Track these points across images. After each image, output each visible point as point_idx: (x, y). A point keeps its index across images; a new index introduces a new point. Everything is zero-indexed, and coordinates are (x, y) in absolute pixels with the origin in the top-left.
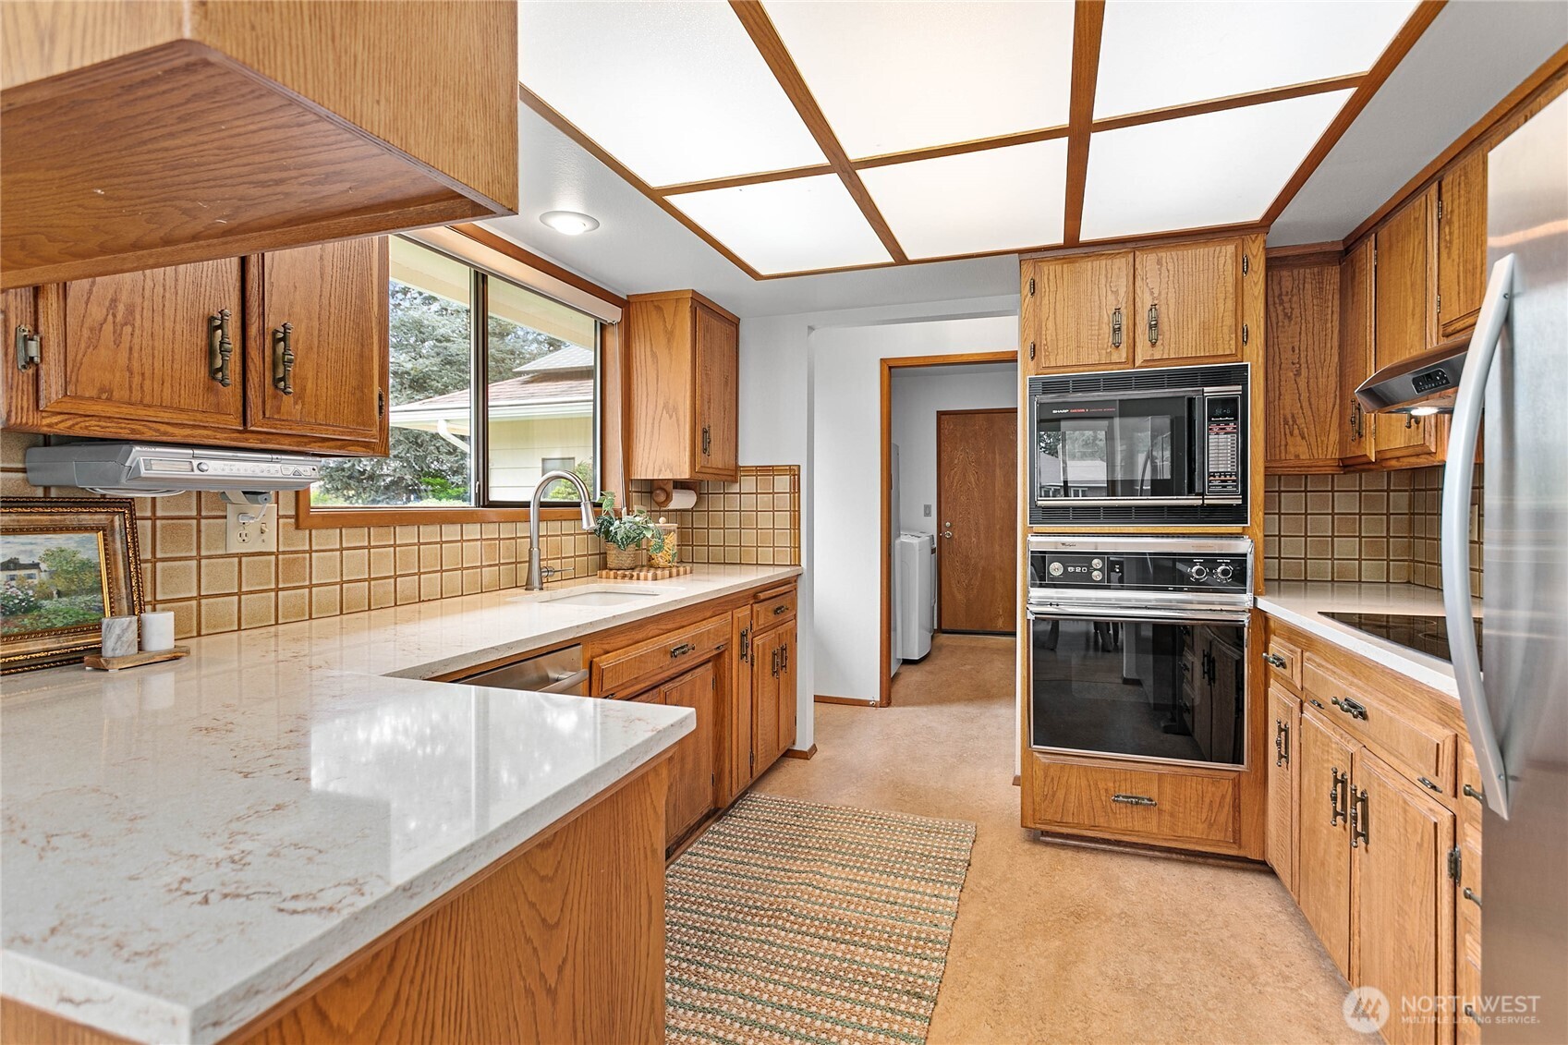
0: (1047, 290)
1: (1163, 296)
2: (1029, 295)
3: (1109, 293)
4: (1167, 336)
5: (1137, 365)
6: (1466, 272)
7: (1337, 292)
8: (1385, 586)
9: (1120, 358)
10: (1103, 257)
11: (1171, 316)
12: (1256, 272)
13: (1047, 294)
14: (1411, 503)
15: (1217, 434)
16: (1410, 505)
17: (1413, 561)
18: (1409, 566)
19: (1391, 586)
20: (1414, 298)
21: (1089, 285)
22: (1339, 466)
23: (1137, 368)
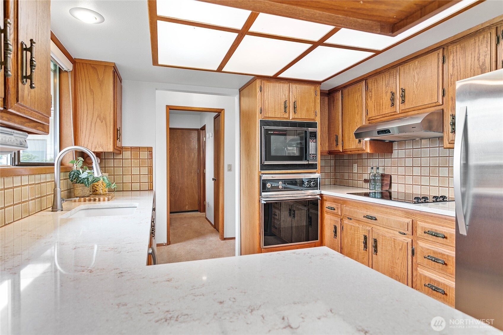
0: (266, 91)
1: (297, 99)
2: (260, 91)
3: (283, 95)
4: (298, 111)
5: (290, 119)
6: (377, 105)
7: (327, 104)
8: (330, 185)
9: (286, 116)
10: (281, 83)
11: (299, 105)
12: (318, 96)
13: (266, 92)
14: (335, 163)
15: (312, 142)
16: (335, 164)
17: (336, 179)
18: (334, 180)
19: (331, 185)
20: (358, 109)
21: (278, 91)
22: (328, 153)
23: (291, 120)
